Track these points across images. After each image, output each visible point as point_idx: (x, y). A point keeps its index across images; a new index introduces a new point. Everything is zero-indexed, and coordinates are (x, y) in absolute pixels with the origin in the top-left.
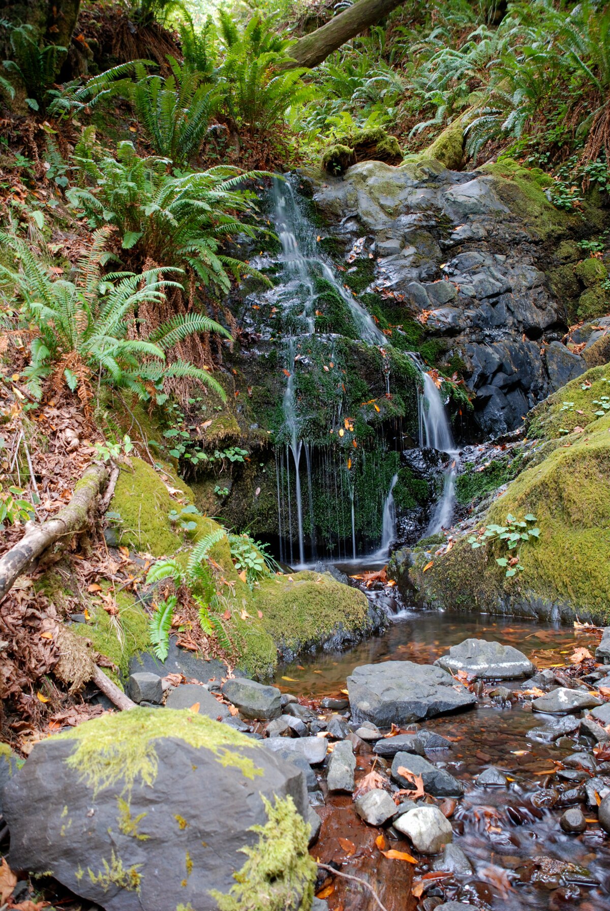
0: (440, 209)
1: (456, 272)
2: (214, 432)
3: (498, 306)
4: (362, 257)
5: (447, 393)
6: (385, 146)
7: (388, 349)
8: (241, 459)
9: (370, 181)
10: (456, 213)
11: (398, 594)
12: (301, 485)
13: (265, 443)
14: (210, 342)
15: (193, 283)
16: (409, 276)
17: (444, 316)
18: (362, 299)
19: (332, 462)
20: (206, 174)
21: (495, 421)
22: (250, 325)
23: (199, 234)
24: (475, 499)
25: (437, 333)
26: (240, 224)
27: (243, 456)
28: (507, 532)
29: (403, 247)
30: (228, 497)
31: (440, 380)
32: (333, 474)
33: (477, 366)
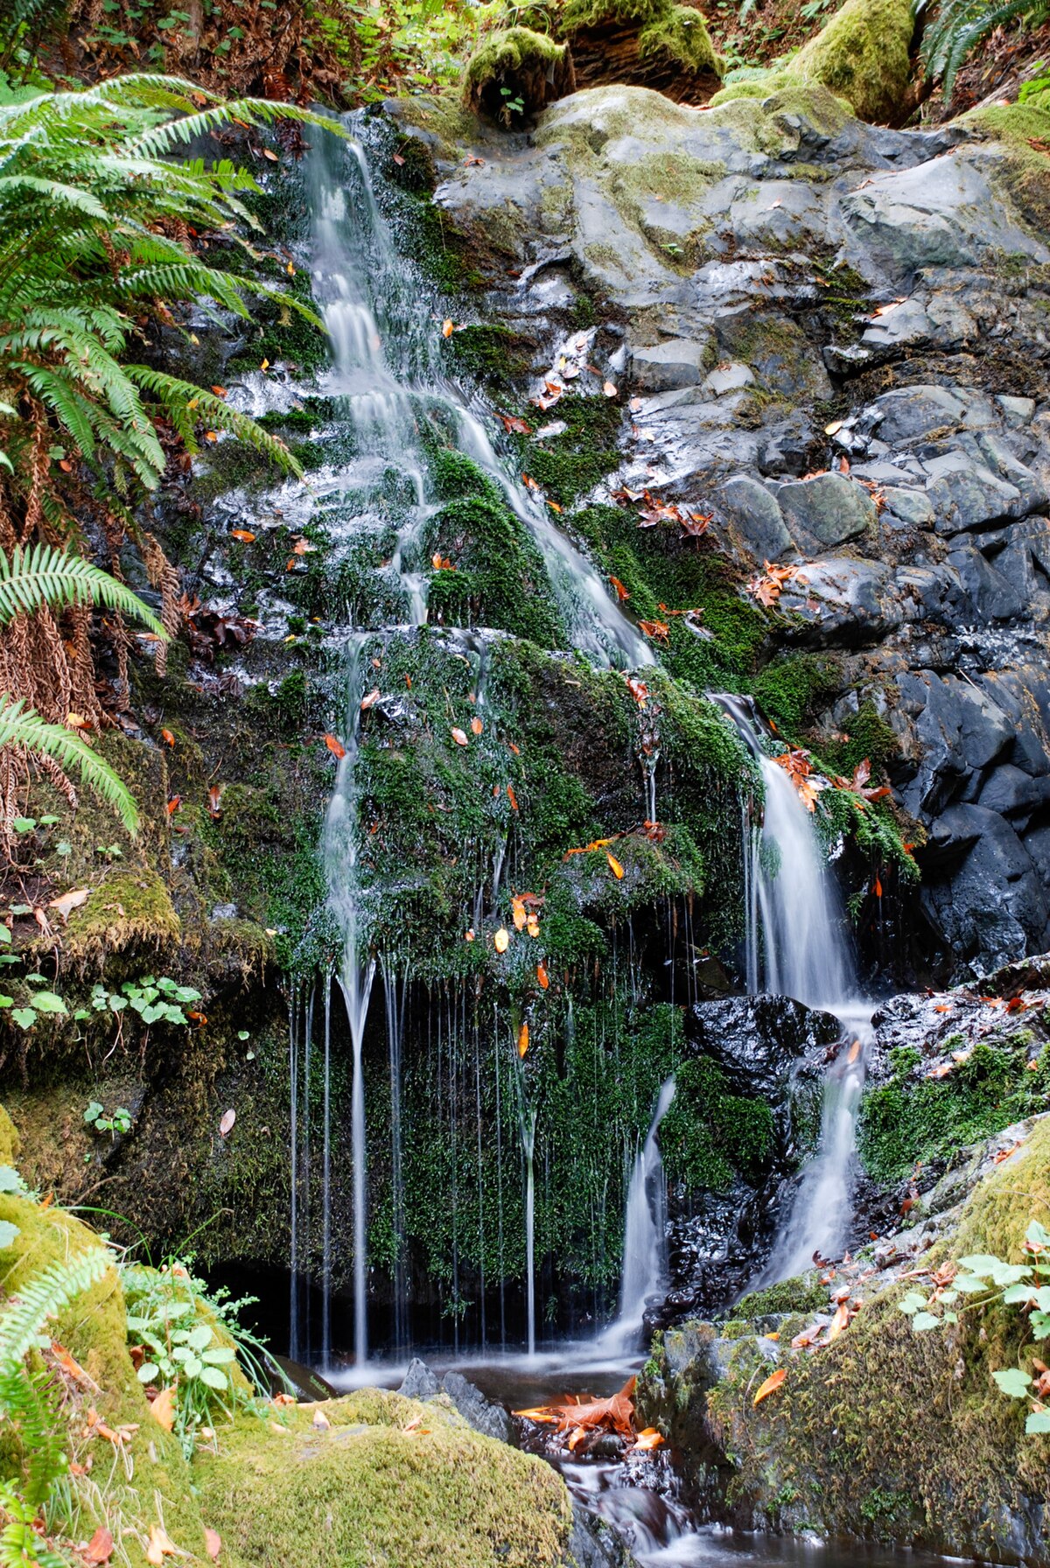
0: (831, 249)
1: (876, 447)
2: (94, 926)
3: (1006, 557)
4: (581, 391)
5: (837, 825)
6: (666, 40)
7: (655, 683)
8: (176, 1016)
9: (616, 151)
10: (881, 261)
11: (670, 1479)
12: (369, 1103)
13: (257, 967)
14: (92, 639)
15: (43, 448)
16: (727, 455)
17: (832, 583)
18: (579, 522)
19: (469, 1033)
20: (92, 96)
21: (989, 919)
22: (224, 592)
23: (64, 293)
24: (920, 1169)
25: (810, 638)
26: (199, 267)
27: (185, 1007)
28: (1026, 1281)
29: (710, 365)
30: (128, 1138)
31: (815, 785)
32: (469, 1072)
33: (933, 745)
